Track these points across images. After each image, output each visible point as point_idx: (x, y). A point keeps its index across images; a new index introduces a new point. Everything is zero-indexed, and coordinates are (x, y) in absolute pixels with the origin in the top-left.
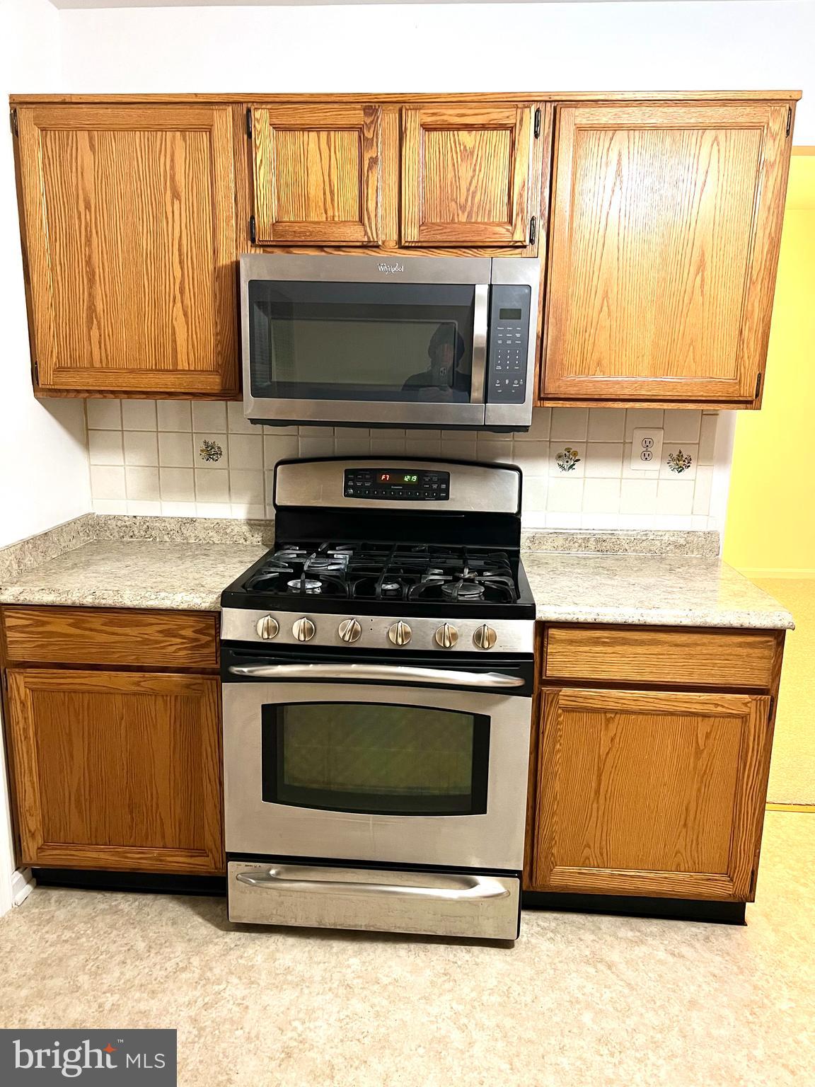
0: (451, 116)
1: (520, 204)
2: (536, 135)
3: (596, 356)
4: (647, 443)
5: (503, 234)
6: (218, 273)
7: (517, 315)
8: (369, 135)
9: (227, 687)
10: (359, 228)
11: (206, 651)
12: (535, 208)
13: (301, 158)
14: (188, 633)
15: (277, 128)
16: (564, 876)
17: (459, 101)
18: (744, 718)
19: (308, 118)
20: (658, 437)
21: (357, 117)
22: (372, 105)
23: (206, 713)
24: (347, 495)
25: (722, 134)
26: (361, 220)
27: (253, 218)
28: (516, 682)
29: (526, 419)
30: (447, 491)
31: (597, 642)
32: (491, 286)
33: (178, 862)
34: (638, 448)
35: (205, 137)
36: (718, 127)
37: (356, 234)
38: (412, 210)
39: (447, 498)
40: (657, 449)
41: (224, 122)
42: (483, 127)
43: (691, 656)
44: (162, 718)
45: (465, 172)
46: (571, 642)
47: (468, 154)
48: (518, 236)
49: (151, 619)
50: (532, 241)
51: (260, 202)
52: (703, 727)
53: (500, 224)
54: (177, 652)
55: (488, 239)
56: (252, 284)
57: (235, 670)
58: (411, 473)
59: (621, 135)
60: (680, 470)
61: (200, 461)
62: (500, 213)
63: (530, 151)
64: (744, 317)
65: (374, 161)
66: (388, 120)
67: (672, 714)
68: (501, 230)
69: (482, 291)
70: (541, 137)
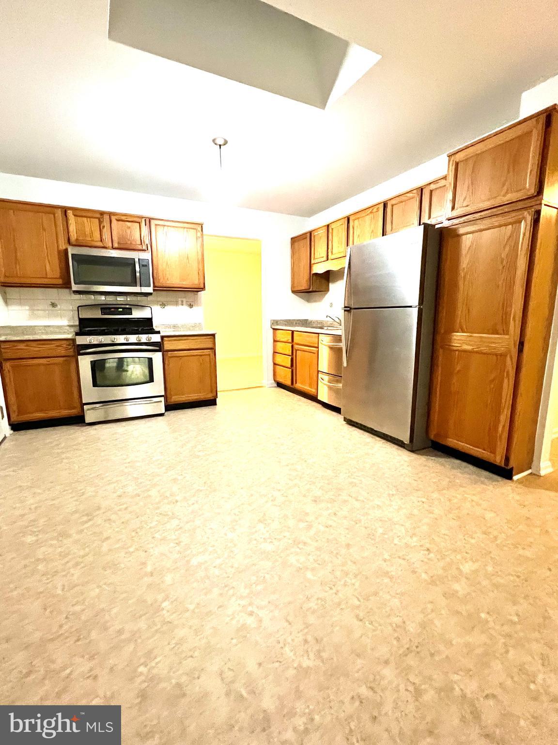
0: (123, 218)
1: (144, 240)
2: (146, 225)
3: (167, 277)
4: (182, 301)
5: (140, 247)
6: (59, 252)
7: (146, 266)
8: (101, 220)
9: (80, 357)
10: (100, 243)
11: (71, 350)
12: (147, 241)
13: (83, 224)
14: (65, 346)
15: (75, 215)
16: (176, 399)
17: (125, 215)
18: (209, 355)
19: (84, 214)
20: (184, 300)
21: (98, 216)
22: (102, 213)
23: (73, 366)
24: (102, 314)
25: (188, 230)
26: (101, 241)
27: (69, 238)
28: (158, 348)
29: (152, 291)
30: (131, 312)
31: (175, 340)
32: (139, 259)
33: (65, 413)
34: (180, 302)
35: (53, 216)
36: (187, 228)
37: (100, 244)
38: (115, 238)
39: (132, 314)
40: (184, 303)
41: (59, 213)
42: (132, 222)
43: (196, 342)
44: (57, 370)
45: (128, 231)
46: (169, 341)
47: (129, 228)
48: (144, 248)
49: (53, 342)
50: (147, 249)
51: (71, 234)
52: (201, 358)
53: (139, 245)
54: (62, 351)
55: (137, 248)
56: (72, 255)
57: (81, 352)
58: (121, 308)
59: (165, 227)
60: (191, 308)
61: (51, 308)
62: (139, 242)
63: (145, 230)
64: (199, 270)
65: (104, 227)
66: (106, 218)
67: (194, 356)
68: (139, 246)
69: (137, 260)
70: (147, 225)
